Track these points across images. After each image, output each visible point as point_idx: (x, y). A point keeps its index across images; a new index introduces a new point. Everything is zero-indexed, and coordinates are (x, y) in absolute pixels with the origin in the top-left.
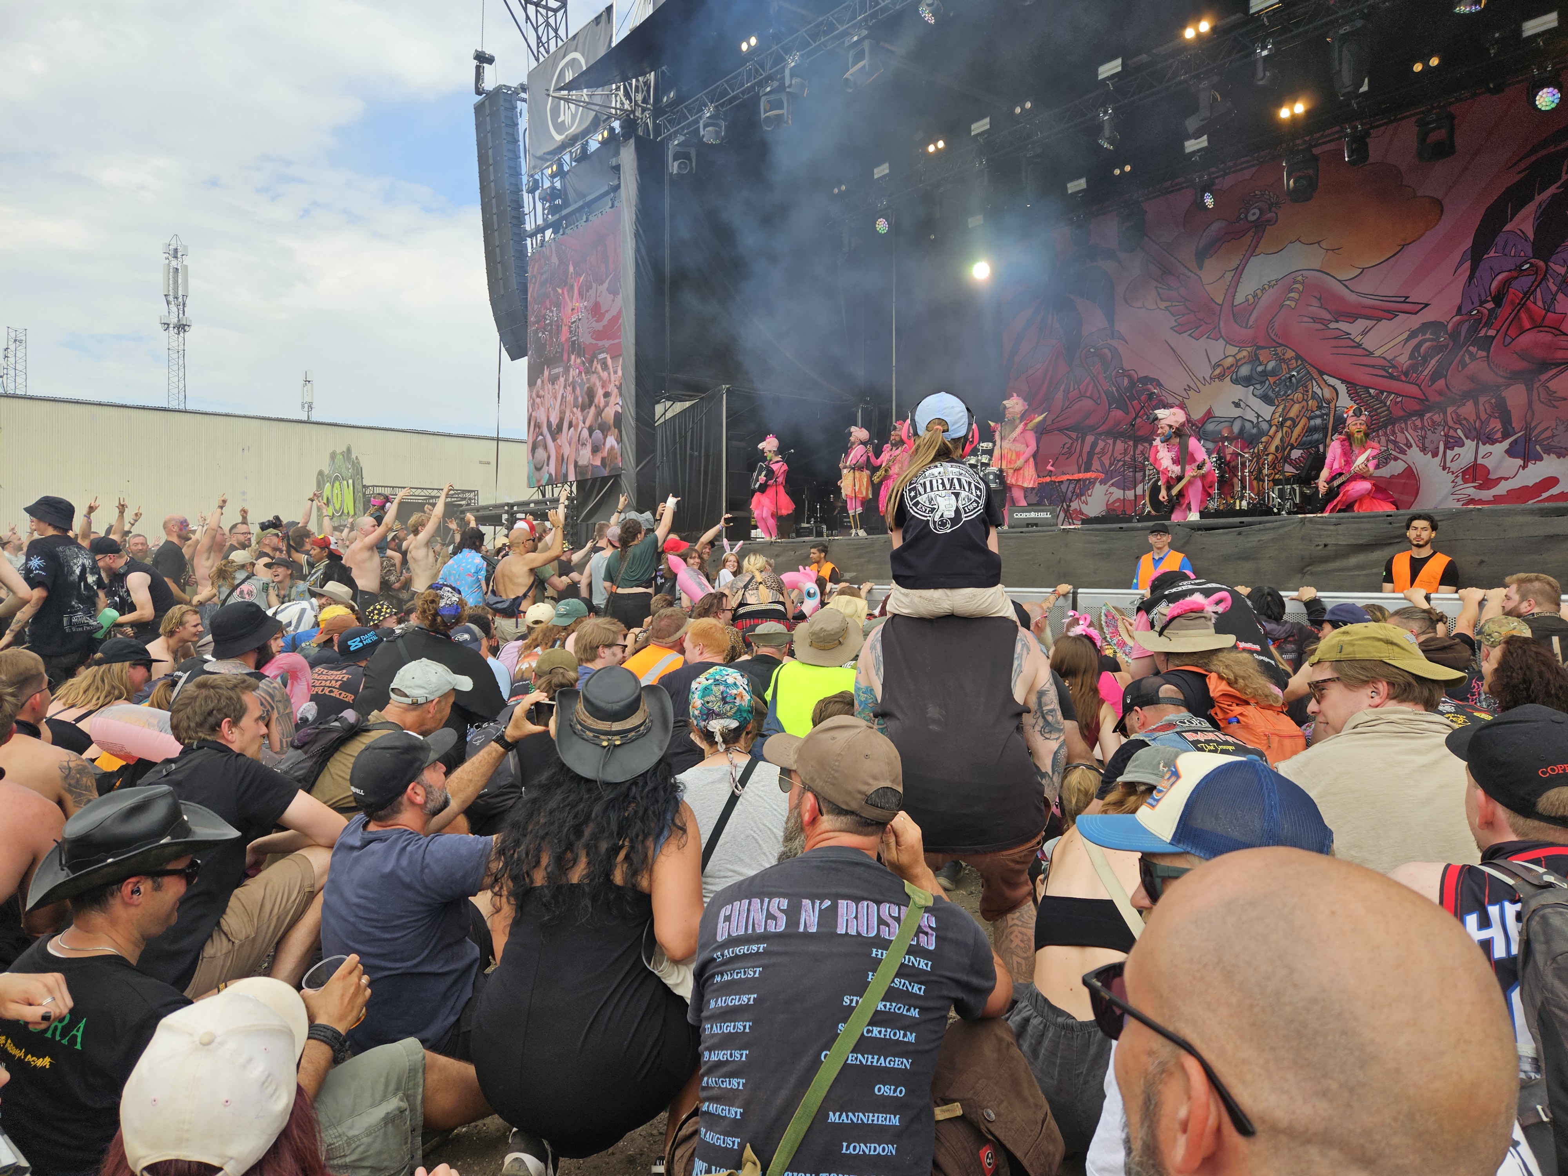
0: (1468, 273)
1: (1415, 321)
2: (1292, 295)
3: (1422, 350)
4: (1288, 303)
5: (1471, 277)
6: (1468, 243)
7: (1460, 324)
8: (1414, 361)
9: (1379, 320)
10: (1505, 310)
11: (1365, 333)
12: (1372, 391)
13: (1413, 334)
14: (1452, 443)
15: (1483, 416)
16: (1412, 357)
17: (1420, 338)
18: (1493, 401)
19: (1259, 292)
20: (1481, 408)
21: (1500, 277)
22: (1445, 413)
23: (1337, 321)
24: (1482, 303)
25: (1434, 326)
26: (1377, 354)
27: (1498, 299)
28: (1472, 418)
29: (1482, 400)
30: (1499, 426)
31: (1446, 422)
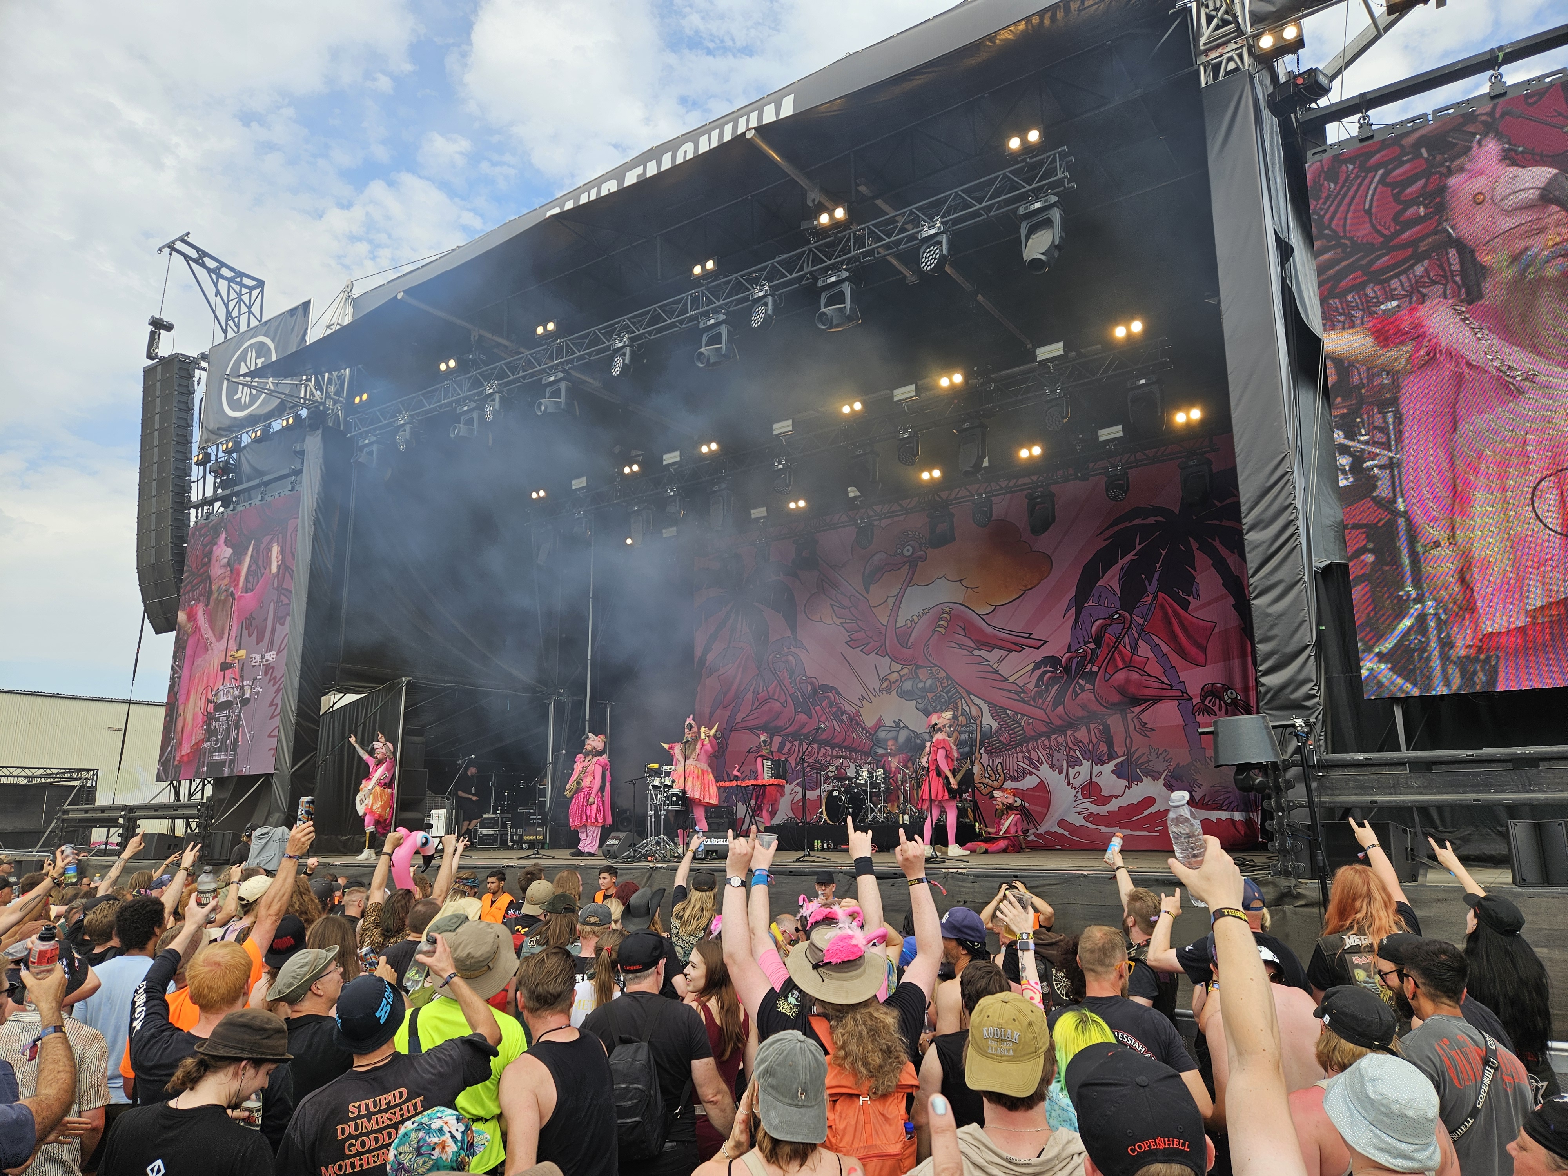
0: (1074, 617)
1: (1039, 655)
2: (942, 623)
3: (1045, 679)
4: (938, 629)
5: (1076, 621)
6: (1072, 593)
7: (1070, 659)
8: (1039, 689)
9: (1011, 651)
10: (1103, 652)
11: (1000, 661)
12: (1009, 712)
13: (1037, 666)
14: (1073, 762)
15: (1094, 740)
16: (1037, 685)
17: (1042, 670)
18: (1101, 727)
19: (915, 617)
20: (1092, 733)
21: (1098, 623)
22: (1066, 736)
23: (979, 649)
24: (1086, 643)
25: (1053, 661)
26: (1011, 680)
27: (1098, 641)
28: (1086, 741)
29: (1092, 726)
30: (1106, 749)
31: (1067, 743)
